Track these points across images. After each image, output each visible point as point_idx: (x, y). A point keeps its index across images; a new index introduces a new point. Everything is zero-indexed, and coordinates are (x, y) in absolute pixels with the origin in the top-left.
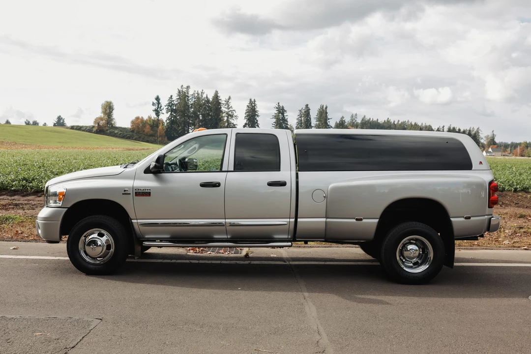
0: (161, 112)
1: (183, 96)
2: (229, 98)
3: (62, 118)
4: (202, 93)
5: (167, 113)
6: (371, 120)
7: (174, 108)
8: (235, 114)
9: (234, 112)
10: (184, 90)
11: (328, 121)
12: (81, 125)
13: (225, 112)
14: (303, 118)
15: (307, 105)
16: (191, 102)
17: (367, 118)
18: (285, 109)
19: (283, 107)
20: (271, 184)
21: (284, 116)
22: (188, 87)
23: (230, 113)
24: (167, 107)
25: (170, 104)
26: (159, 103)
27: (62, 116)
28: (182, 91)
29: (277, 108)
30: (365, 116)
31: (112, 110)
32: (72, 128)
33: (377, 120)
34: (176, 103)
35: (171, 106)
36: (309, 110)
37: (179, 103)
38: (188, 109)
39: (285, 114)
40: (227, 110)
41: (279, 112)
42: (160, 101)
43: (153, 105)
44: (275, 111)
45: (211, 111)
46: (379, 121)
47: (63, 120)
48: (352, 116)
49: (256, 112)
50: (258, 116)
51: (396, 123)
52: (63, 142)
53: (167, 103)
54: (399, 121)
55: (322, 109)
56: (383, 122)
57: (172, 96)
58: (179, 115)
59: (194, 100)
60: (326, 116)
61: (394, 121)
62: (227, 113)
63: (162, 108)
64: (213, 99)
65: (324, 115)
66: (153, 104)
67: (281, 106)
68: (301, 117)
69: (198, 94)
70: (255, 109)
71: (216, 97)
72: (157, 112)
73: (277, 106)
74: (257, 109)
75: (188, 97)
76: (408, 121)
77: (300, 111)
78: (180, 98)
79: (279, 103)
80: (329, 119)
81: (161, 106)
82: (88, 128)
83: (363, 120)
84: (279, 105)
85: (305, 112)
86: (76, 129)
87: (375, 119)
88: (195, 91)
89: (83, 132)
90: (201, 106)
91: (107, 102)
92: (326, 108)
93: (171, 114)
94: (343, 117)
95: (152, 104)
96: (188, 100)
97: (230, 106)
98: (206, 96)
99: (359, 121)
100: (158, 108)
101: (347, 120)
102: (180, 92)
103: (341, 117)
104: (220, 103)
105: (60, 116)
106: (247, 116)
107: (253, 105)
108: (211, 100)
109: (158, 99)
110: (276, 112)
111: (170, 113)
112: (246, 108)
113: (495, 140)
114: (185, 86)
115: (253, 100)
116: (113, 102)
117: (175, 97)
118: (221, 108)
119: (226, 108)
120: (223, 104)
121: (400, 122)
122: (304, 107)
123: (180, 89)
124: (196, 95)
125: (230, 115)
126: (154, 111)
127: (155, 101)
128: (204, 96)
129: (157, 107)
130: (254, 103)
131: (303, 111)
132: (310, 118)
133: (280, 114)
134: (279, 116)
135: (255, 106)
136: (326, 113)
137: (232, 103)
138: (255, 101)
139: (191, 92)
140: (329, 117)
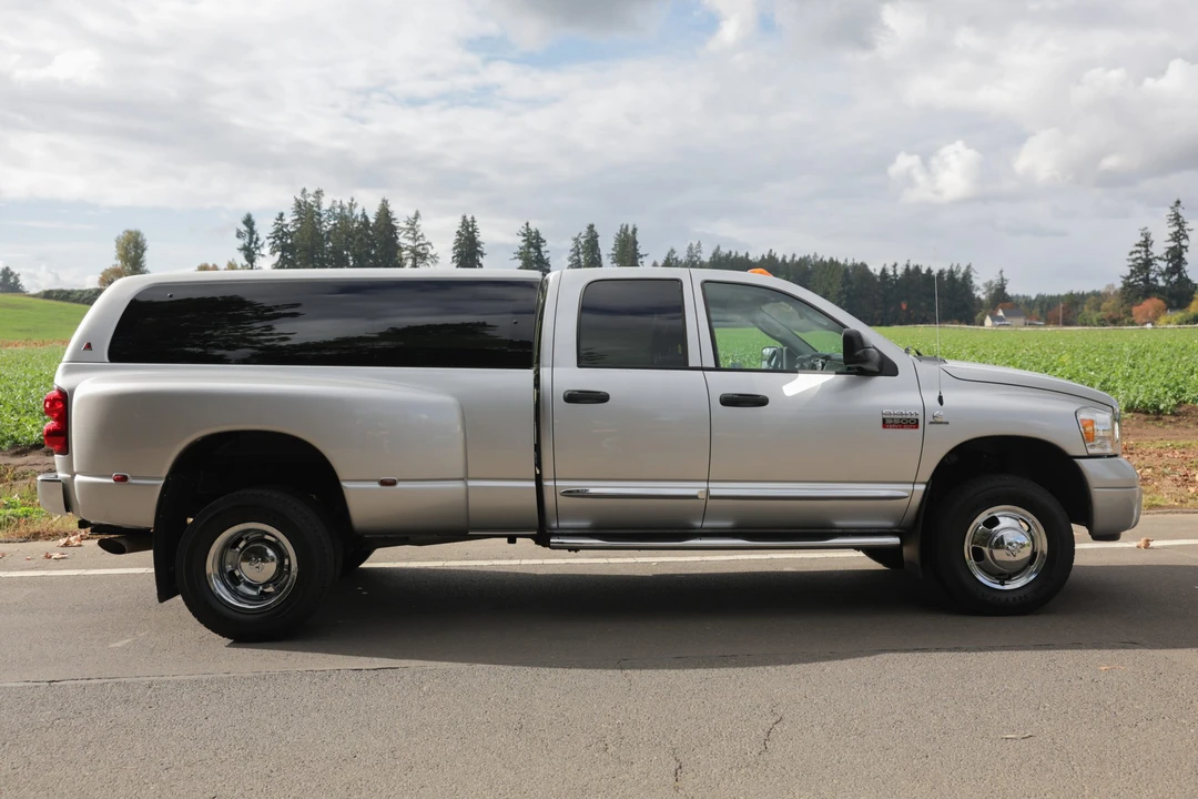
0: (258, 252)
1: (306, 212)
2: (417, 216)
3: (12, 274)
4: (351, 205)
5: (273, 253)
6: (733, 254)
7: (289, 241)
8: (432, 252)
9: (429, 247)
10: (310, 200)
11: (640, 260)
12: (67, 287)
13: (406, 249)
14: (582, 256)
15: (591, 227)
16: (327, 226)
17: (724, 251)
18: (542, 236)
19: (537, 232)
21: (540, 252)
22: (319, 193)
23: (420, 249)
24: (271, 240)
25: (280, 233)
26: (252, 232)
27: (12, 270)
28: (305, 202)
29: (524, 235)
30: (719, 248)
31: (143, 251)
32: (48, 295)
33: (747, 254)
34: (292, 230)
35: (281, 239)
36: (597, 236)
37: (299, 229)
38: (321, 245)
39: (543, 249)
40: (410, 243)
41: (530, 245)
42: (255, 228)
43: (238, 237)
44: (519, 241)
45: (374, 246)
46: (750, 258)
47: (16, 278)
48: (690, 248)
49: (478, 244)
50: (482, 254)
51: (788, 260)
52: (29, 330)
53: (272, 230)
54: (794, 256)
55: (625, 234)
56: (760, 258)
57: (282, 215)
58: (300, 259)
59: (332, 222)
60: (635, 250)
61: (784, 257)
62: (413, 250)
63: (260, 243)
64: (378, 220)
65: (630, 249)
66: (239, 235)
67: (533, 230)
68: (578, 254)
69: (342, 208)
70: (474, 238)
71: (385, 214)
72: (250, 254)
73: (524, 231)
74: (479, 239)
75: (320, 215)
76: (815, 256)
77: (576, 239)
78: (300, 219)
79: (527, 224)
80: (641, 256)
81: (257, 239)
82: (86, 296)
83: (714, 255)
84: (528, 229)
85: (587, 242)
86: (57, 298)
87: (742, 254)
88: (334, 202)
89: (76, 305)
90: (350, 235)
91: (130, 233)
92: (635, 230)
93: (282, 256)
94: (673, 251)
95: (235, 233)
96: (320, 223)
97: (419, 234)
98: (360, 213)
99: (706, 257)
100: (250, 244)
101: (682, 256)
102: (299, 206)
103: (669, 250)
104: (395, 228)
105: (8, 268)
106: (458, 256)
107: (470, 229)
108: (372, 220)
109: (249, 222)
110: (523, 244)
111: (278, 254)
112: (454, 237)
113: (1006, 290)
114: (311, 190)
115: (469, 219)
116: (142, 231)
117: (288, 219)
118: (397, 238)
119: (410, 238)
120: (404, 229)
121: (797, 259)
122: (584, 231)
123: (299, 197)
124: (338, 210)
125: (420, 255)
126: (241, 250)
127: (244, 228)
128: (358, 211)
129: (247, 240)
130: (473, 226)
131: (583, 240)
132: (600, 256)
133: (532, 250)
134: (529, 252)
135: (474, 231)
136: (635, 243)
137: (424, 226)
138: (473, 221)
139: (326, 204)
140: (641, 252)
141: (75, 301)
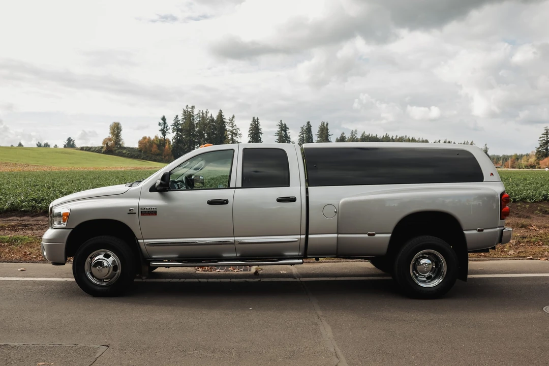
0: (167, 131)
1: (188, 115)
2: (233, 117)
3: (72, 140)
4: (206, 112)
5: (173, 132)
6: (371, 135)
7: (180, 127)
8: (239, 132)
9: (238, 130)
10: (190, 110)
11: (329, 137)
12: (90, 146)
13: (229, 131)
14: (304, 135)
15: (308, 123)
16: (196, 121)
17: (367, 134)
18: (287, 126)
19: (285, 124)
20: (280, 200)
21: (286, 133)
22: (193, 107)
23: (234, 131)
24: (173, 127)
25: (176, 124)
26: (165, 123)
27: (72, 138)
28: (188, 111)
29: (280, 126)
30: (364, 132)
31: (120, 131)
32: (82, 149)
33: (377, 135)
34: (182, 122)
35: (176, 126)
36: (311, 127)
37: (184, 122)
38: (193, 128)
39: (287, 132)
40: (231, 129)
41: (282, 130)
42: (166, 121)
43: (159, 125)
44: (277, 129)
45: (216, 129)
46: (378, 137)
47: (73, 142)
48: (352, 132)
49: (259, 129)
50: (261, 134)
52: (73, 163)
53: (173, 122)
54: (397, 136)
55: (323, 126)
56: (382, 137)
57: (177, 116)
58: (184, 135)
59: (198, 120)
60: (327, 132)
61: (393, 137)
62: (231, 132)
63: (168, 128)
64: (217, 118)
65: (325, 132)
66: (160, 124)
67: (284, 124)
68: (303, 134)
69: (203, 113)
70: (258, 127)
71: (220, 116)
72: (164, 132)
73: (279, 124)
74: (260, 127)
75: (193, 116)
76: (406, 136)
77: (302, 128)
78: (185, 118)
79: (281, 121)
80: (330, 135)
81: (167, 126)
82: (97, 149)
83: (362, 135)
84: (281, 123)
85: (307, 129)
86: (86, 150)
87: (374, 135)
88: (200, 111)
89: (93, 153)
90: (205, 125)
91: (115, 123)
92: (327, 124)
93: (177, 133)
94: (343, 133)
95: (158, 123)
96: (193, 119)
97: (234, 124)
98: (210, 116)
99: (359, 136)
100: (164, 128)
101: (348, 135)
102: (185, 112)
103: (342, 133)
104: (224, 122)
105: (70, 138)
106: (251, 134)
107: (256, 123)
108: (215, 119)
109: (164, 119)
110: (279, 129)
111: (176, 132)
112: (249, 126)
113: (488, 153)
114: (190, 106)
115: (256, 118)
116: (120, 123)
117: (180, 118)
118: (225, 126)
119: (230, 126)
120: (227, 123)
121: (398, 137)
122: (306, 124)
123: (185, 109)
124: (201, 114)
125: (235, 133)
126: (160, 131)
127: (162, 122)
128: (209, 115)
129: (163, 126)
130: (257, 121)
131: (305, 128)
132: (312, 135)
133: (283, 132)
134: (281, 133)
135: (258, 124)
136: (327, 130)
137: (236, 122)
138: (258, 119)
139: (196, 112)
140: (330, 133)
141: (93, 151)
